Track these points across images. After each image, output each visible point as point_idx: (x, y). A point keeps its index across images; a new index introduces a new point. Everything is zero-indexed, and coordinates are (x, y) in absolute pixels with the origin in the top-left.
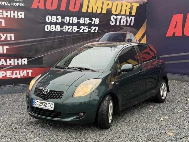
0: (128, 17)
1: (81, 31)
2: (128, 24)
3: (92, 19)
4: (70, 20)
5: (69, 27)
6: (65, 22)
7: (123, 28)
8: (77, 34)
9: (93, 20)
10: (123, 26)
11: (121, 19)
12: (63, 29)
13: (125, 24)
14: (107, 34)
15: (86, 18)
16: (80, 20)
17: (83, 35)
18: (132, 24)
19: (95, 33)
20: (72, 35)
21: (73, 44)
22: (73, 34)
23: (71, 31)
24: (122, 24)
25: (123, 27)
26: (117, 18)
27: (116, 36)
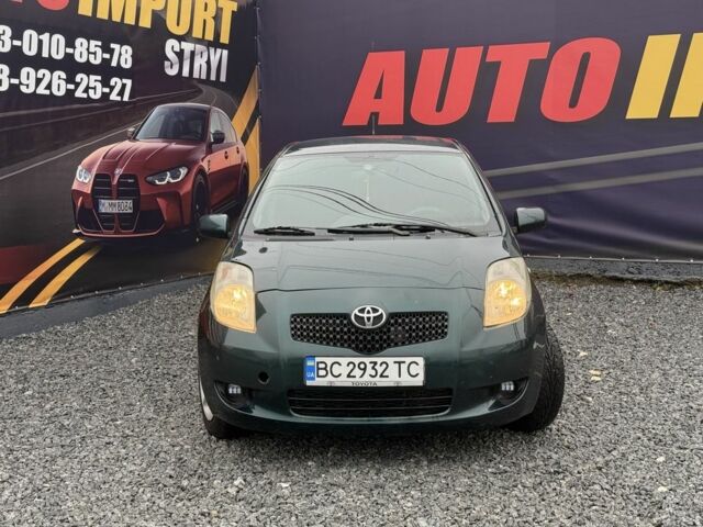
0: (212, 51)
1: (79, 94)
2: (213, 78)
3: (113, 46)
4: (40, 43)
5: (40, 75)
6: (26, 51)
7: (200, 91)
8: (67, 107)
9: (113, 50)
10: (200, 80)
11: (193, 54)
12: (20, 83)
13: (204, 77)
14: (158, 110)
16: (74, 48)
17: (86, 110)
18: (223, 78)
19: (121, 103)
20: (50, 109)
21: (56, 147)
22: (54, 106)
23: (47, 92)
24: (196, 75)
25: (200, 86)
26: (182, 51)
27: (182, 118)
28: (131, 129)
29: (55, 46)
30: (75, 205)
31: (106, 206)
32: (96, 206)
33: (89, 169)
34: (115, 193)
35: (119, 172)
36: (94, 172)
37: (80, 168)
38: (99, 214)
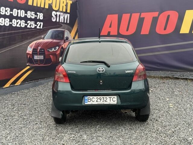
0: (65, 14)
1: (28, 26)
2: (65, 22)
3: (38, 13)
4: (18, 12)
5: (18, 21)
6: (14, 15)
7: (62, 26)
8: (25, 30)
10: (62, 23)
11: (60, 15)
12: (12, 24)
13: (63, 22)
14: (50, 31)
15: (32, 12)
16: (27, 14)
17: (30, 31)
18: (68, 22)
19: (40, 29)
21: (22, 41)
22: (21, 30)
23: (20, 26)
24: (61, 21)
26: (57, 15)
27: (57, 33)
28: (43, 36)
29: (22, 13)
30: (27, 57)
31: (36, 57)
32: (33, 57)
33: (31, 47)
34: (38, 54)
35: (39, 48)
36: (33, 48)
37: (29, 47)
38: (34, 60)
